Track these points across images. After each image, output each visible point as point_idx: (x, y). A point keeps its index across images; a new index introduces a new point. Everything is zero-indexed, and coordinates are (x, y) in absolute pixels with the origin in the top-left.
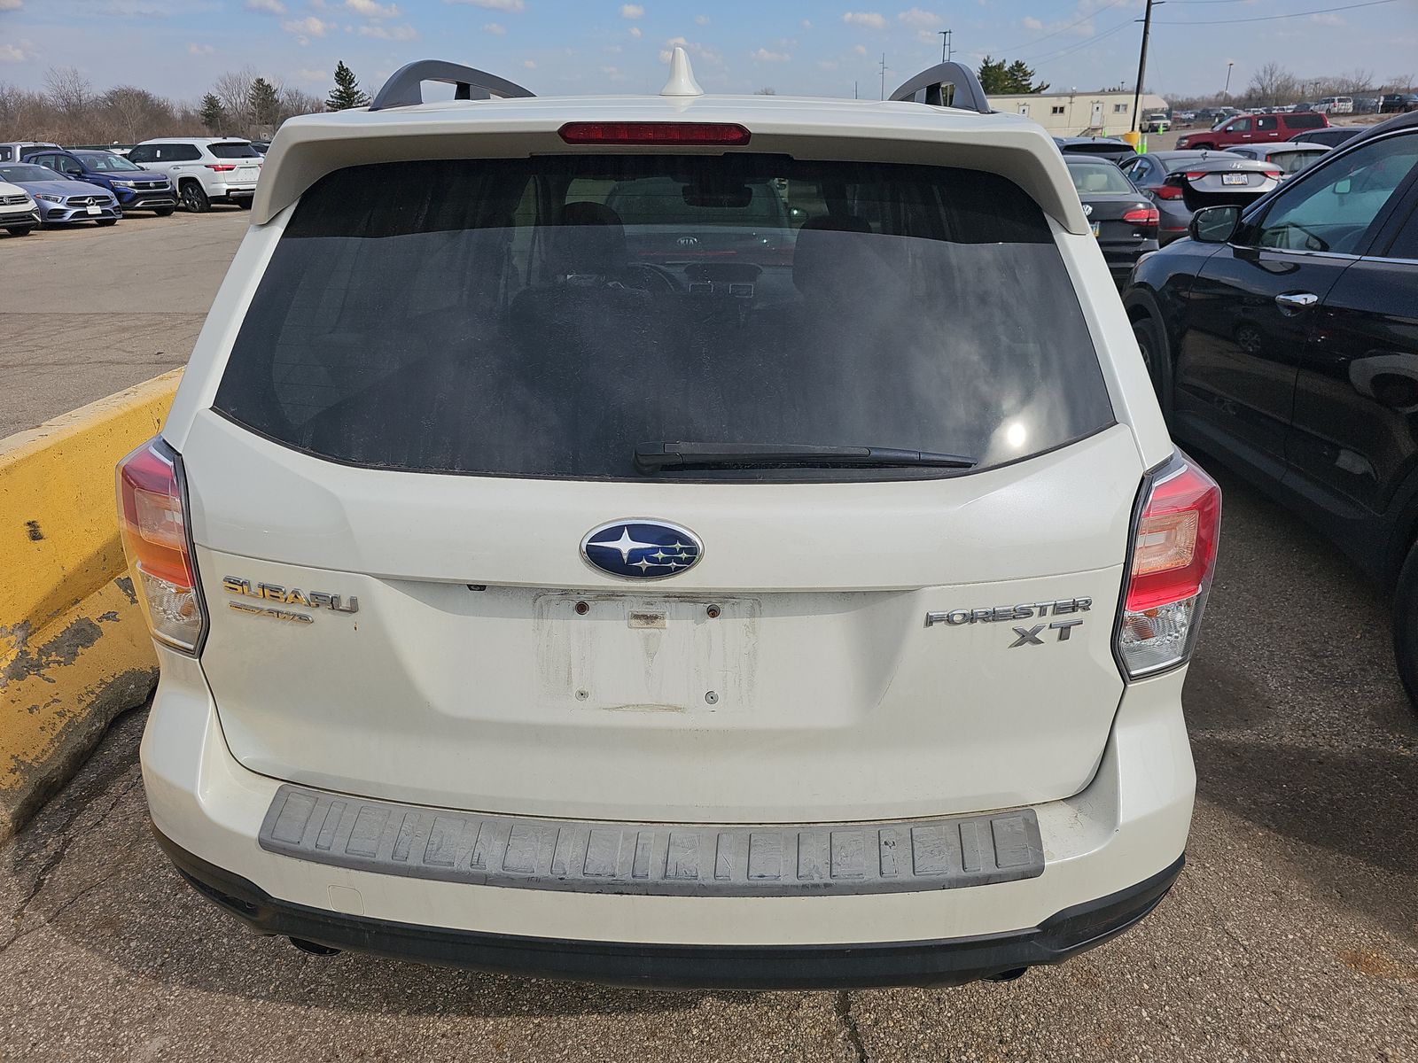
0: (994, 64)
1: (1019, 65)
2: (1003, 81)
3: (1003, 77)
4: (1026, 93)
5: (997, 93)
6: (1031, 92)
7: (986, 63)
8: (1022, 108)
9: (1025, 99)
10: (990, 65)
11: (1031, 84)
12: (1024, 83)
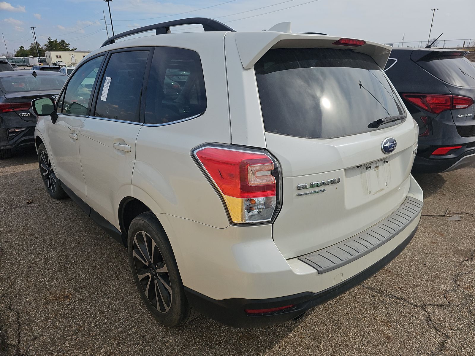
0: (53, 40)
1: (63, 41)
2: (58, 46)
3: (58, 45)
4: (69, 51)
5: (57, 50)
6: (70, 51)
7: (49, 40)
8: (72, 56)
9: (70, 53)
10: (51, 40)
11: (69, 48)
12: (67, 47)
